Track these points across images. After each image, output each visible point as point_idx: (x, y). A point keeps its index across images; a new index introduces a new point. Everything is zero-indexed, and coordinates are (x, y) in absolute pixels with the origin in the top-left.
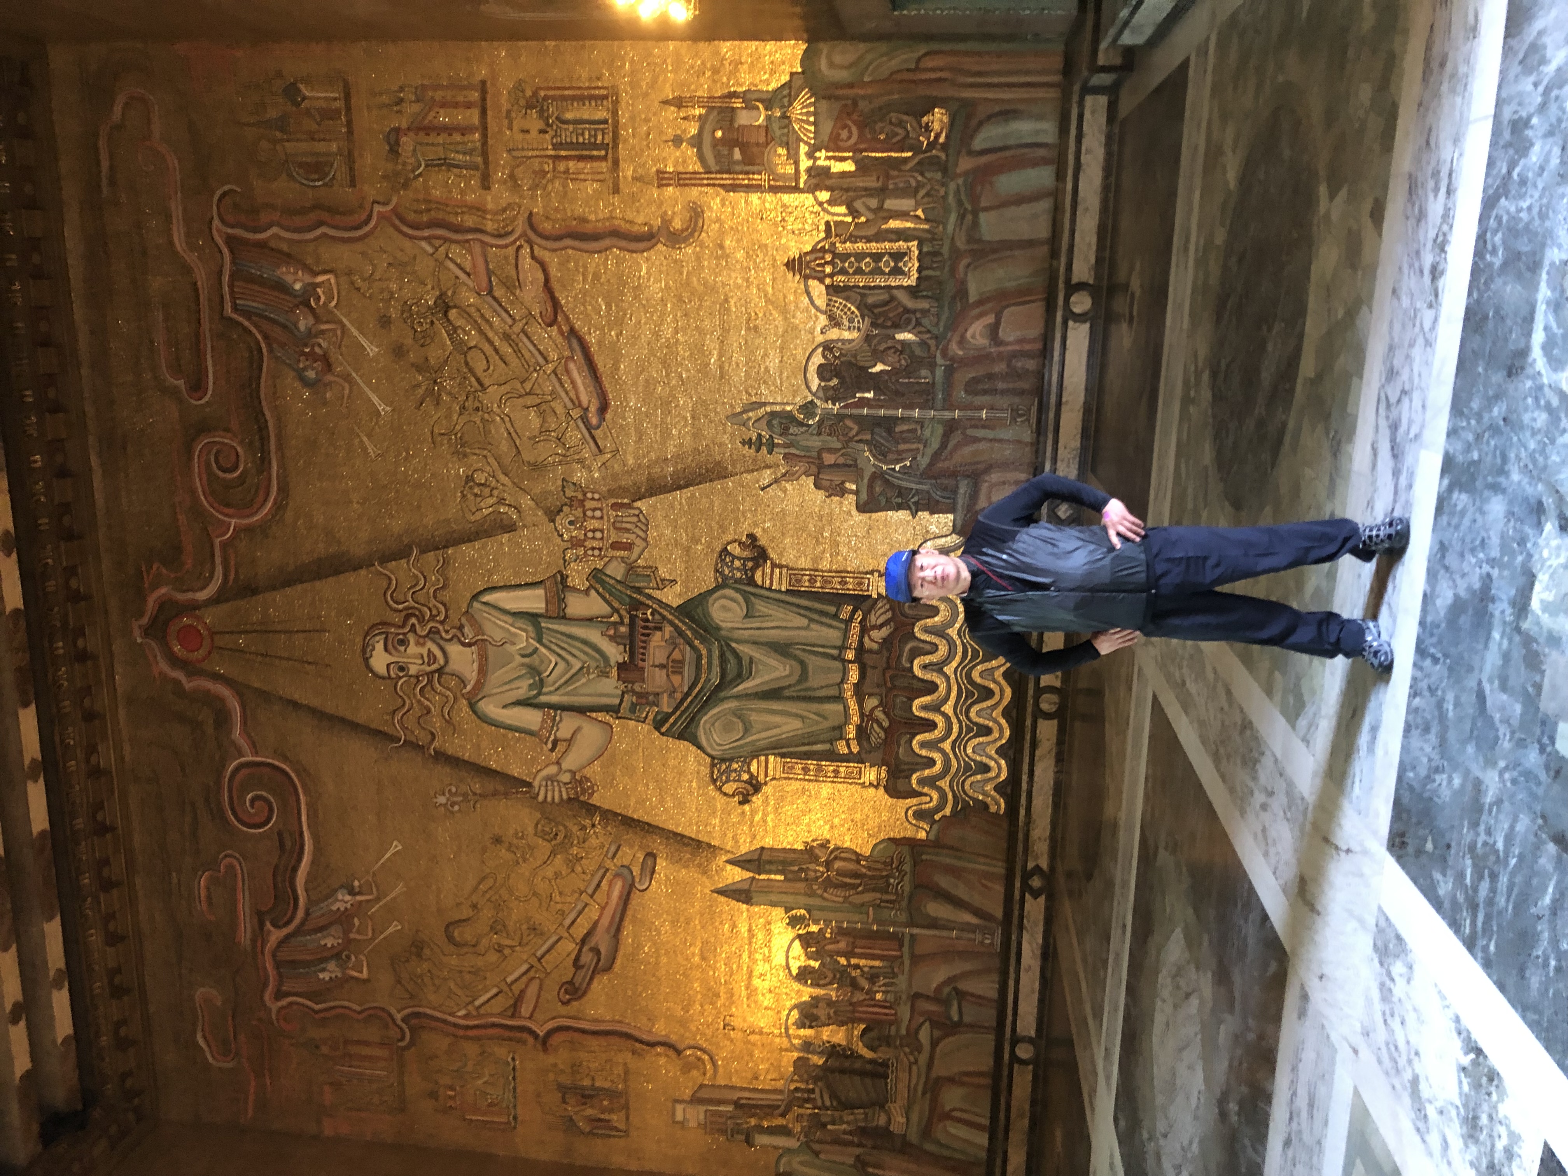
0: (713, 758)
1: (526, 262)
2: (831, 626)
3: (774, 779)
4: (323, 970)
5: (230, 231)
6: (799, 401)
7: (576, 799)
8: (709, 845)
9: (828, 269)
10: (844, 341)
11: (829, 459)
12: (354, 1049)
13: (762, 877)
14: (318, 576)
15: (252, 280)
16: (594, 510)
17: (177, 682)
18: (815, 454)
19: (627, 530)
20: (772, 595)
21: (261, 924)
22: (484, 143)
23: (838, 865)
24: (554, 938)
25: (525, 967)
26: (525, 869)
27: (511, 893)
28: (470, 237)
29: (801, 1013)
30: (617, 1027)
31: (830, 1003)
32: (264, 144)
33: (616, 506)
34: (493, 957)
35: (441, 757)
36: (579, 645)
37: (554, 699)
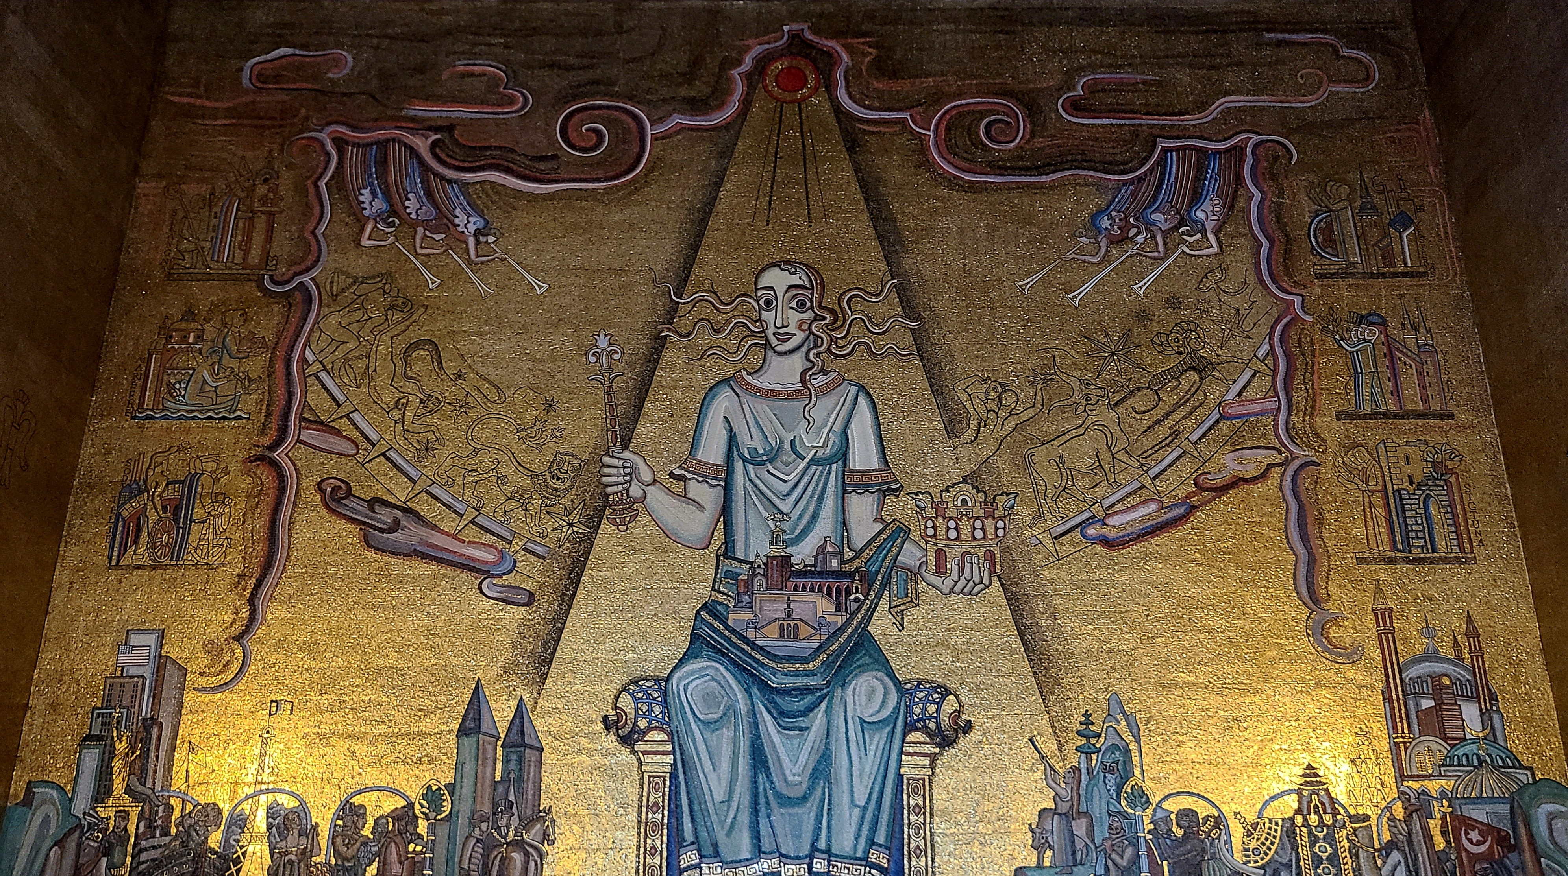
0: (667, 679)
1: (1265, 457)
2: (858, 836)
3: (641, 764)
4: (374, 194)
5: (1249, 150)
6: (1148, 785)
7: (606, 504)
8: (544, 677)
9: (1313, 819)
10: (1229, 842)
11: (1080, 828)
12: (261, 224)
13: (500, 752)
14: (875, 219)
15: (1201, 169)
16: (983, 529)
17: (739, 63)
18: (1083, 809)
19: (961, 570)
20: (894, 756)
21: (436, 129)
22: (1385, 416)
23: (517, 857)
24: (412, 473)
25: (374, 437)
26: (511, 438)
27: (479, 421)
28: (1282, 397)
29: (292, 811)
30: (281, 556)
31: (305, 855)
32: (1344, 190)
33: (990, 556)
34: (388, 397)
35: (659, 344)
36: (811, 508)
37: (739, 478)
